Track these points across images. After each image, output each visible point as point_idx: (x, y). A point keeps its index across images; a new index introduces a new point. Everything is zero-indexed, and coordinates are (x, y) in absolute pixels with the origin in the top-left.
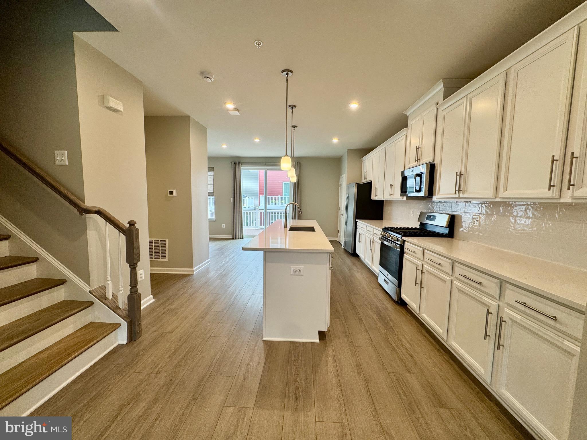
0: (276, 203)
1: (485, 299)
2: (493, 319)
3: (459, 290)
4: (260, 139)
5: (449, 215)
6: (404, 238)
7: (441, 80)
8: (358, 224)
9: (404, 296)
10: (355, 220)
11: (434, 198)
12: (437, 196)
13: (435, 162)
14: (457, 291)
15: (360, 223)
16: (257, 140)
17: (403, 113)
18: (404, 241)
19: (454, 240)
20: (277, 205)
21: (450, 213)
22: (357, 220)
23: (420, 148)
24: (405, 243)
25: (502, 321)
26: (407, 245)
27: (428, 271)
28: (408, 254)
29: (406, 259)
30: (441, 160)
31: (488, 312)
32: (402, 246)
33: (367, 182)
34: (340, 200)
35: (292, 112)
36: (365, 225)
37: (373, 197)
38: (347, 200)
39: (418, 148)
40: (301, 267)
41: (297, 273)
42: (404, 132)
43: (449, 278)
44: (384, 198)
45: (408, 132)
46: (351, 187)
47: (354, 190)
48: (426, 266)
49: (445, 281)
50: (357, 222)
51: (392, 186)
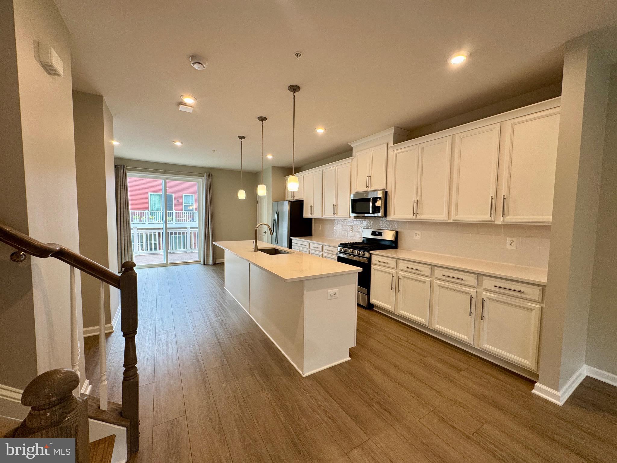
0: (142, 219)
1: (466, 289)
2: (474, 301)
3: (439, 286)
4: (182, 143)
5: (395, 231)
6: (371, 252)
7: (394, 127)
8: (293, 241)
9: (373, 301)
10: (290, 238)
11: (389, 218)
12: (392, 217)
13: (387, 189)
14: (438, 287)
15: (295, 240)
16: (178, 144)
17: (348, 144)
18: (371, 254)
19: (398, 250)
20: (144, 222)
21: (396, 230)
22: (291, 238)
23: (370, 176)
24: (373, 256)
25: (482, 300)
27: (403, 277)
29: (375, 269)
30: (395, 189)
31: (471, 297)
32: (370, 259)
33: (294, 200)
34: (259, 217)
35: (262, 124)
36: (307, 242)
37: (307, 215)
38: (276, 218)
39: (369, 177)
40: (336, 290)
41: (333, 297)
42: (349, 160)
43: (428, 279)
44: (323, 216)
45: (353, 163)
46: (283, 204)
47: (286, 208)
48: (401, 273)
49: (425, 282)
50: (292, 239)
51: (335, 206)
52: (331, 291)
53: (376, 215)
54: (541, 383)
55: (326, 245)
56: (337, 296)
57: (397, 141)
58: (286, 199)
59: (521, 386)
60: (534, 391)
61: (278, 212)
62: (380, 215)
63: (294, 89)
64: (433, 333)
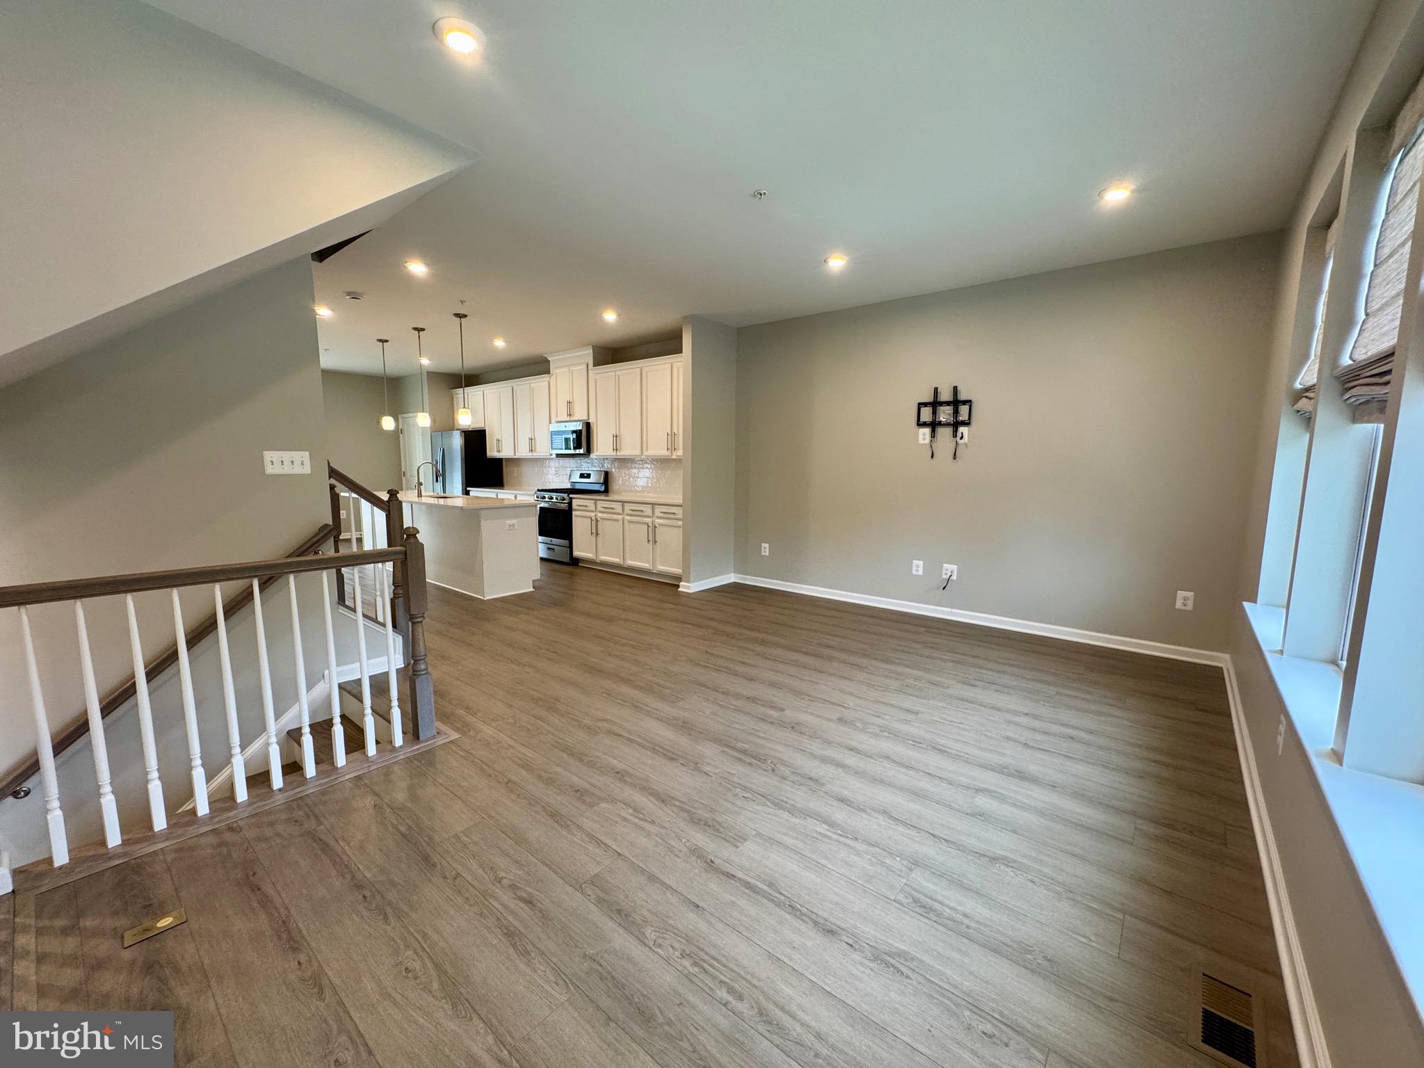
1: (645, 520)
2: (650, 529)
3: (629, 522)
6: (571, 496)
7: (591, 346)
8: (471, 493)
9: (575, 553)
10: (466, 488)
11: (592, 456)
12: (596, 453)
13: (590, 421)
15: (474, 491)
17: (544, 355)
18: (571, 499)
21: (604, 469)
22: (468, 489)
23: (571, 402)
24: (573, 500)
25: (655, 527)
26: (575, 503)
27: (601, 519)
28: (575, 510)
29: (576, 516)
30: (597, 421)
31: (648, 526)
32: (570, 504)
33: (470, 429)
34: (405, 457)
35: (419, 336)
36: (494, 492)
37: (492, 452)
38: (440, 459)
39: (569, 403)
40: (514, 521)
41: (512, 528)
42: (545, 378)
43: (621, 517)
44: (517, 454)
45: (551, 382)
46: (451, 436)
47: (457, 442)
48: (599, 515)
49: (618, 520)
50: (469, 491)
51: (532, 439)
52: (509, 522)
53: (578, 451)
54: (685, 582)
55: (520, 494)
56: (516, 527)
57: (597, 363)
58: (455, 428)
59: (673, 589)
60: (679, 589)
61: (443, 449)
62: (581, 451)
63: (460, 316)
64: (626, 571)
